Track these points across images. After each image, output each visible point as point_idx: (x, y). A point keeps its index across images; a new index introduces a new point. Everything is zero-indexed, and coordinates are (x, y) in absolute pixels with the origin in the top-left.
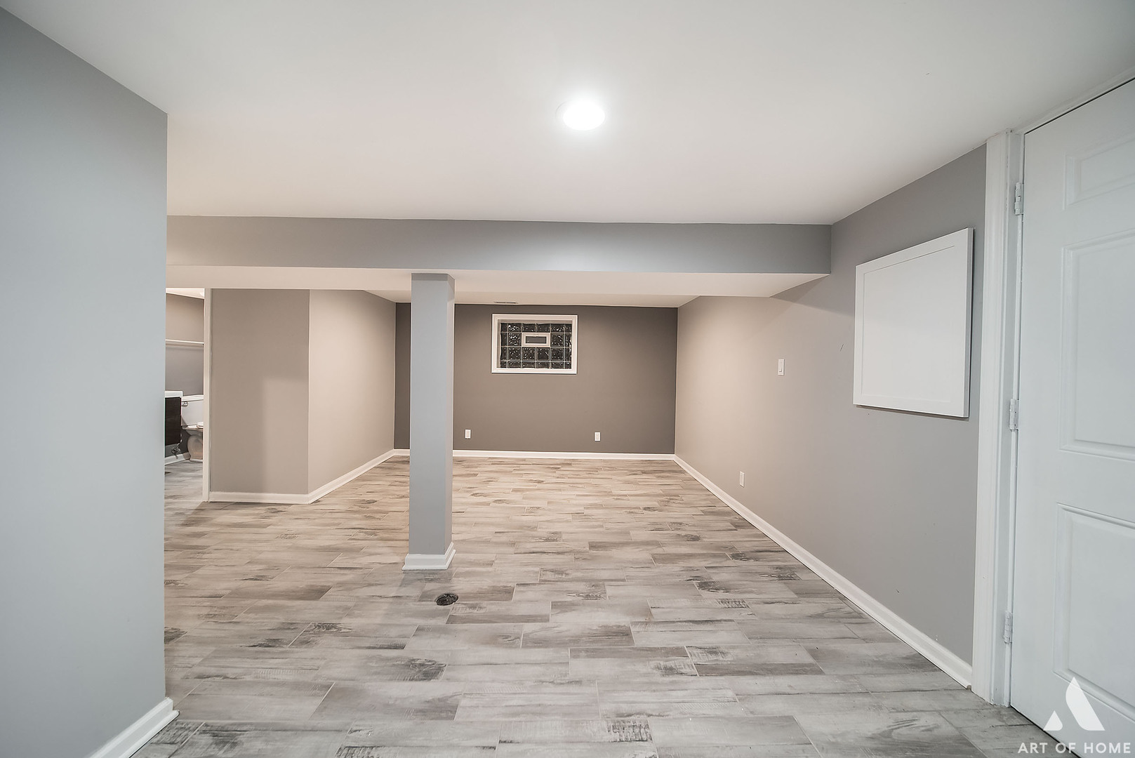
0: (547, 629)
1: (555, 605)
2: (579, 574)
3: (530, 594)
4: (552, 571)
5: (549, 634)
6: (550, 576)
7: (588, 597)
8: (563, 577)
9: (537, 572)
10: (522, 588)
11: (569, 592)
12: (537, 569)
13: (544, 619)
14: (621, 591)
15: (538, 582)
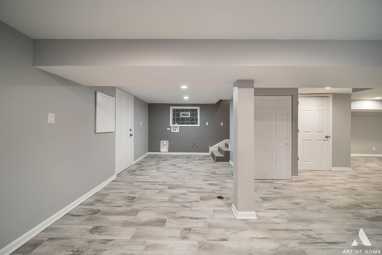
0: (188, 190)
1: (186, 195)
2: (176, 205)
3: (194, 198)
4: (186, 207)
5: (188, 189)
6: (188, 205)
7: (175, 197)
8: (182, 204)
9: (193, 206)
10: (197, 200)
11: (181, 198)
12: (193, 208)
13: (189, 192)
14: (163, 198)
15: (192, 202)
